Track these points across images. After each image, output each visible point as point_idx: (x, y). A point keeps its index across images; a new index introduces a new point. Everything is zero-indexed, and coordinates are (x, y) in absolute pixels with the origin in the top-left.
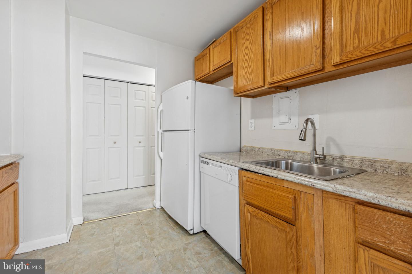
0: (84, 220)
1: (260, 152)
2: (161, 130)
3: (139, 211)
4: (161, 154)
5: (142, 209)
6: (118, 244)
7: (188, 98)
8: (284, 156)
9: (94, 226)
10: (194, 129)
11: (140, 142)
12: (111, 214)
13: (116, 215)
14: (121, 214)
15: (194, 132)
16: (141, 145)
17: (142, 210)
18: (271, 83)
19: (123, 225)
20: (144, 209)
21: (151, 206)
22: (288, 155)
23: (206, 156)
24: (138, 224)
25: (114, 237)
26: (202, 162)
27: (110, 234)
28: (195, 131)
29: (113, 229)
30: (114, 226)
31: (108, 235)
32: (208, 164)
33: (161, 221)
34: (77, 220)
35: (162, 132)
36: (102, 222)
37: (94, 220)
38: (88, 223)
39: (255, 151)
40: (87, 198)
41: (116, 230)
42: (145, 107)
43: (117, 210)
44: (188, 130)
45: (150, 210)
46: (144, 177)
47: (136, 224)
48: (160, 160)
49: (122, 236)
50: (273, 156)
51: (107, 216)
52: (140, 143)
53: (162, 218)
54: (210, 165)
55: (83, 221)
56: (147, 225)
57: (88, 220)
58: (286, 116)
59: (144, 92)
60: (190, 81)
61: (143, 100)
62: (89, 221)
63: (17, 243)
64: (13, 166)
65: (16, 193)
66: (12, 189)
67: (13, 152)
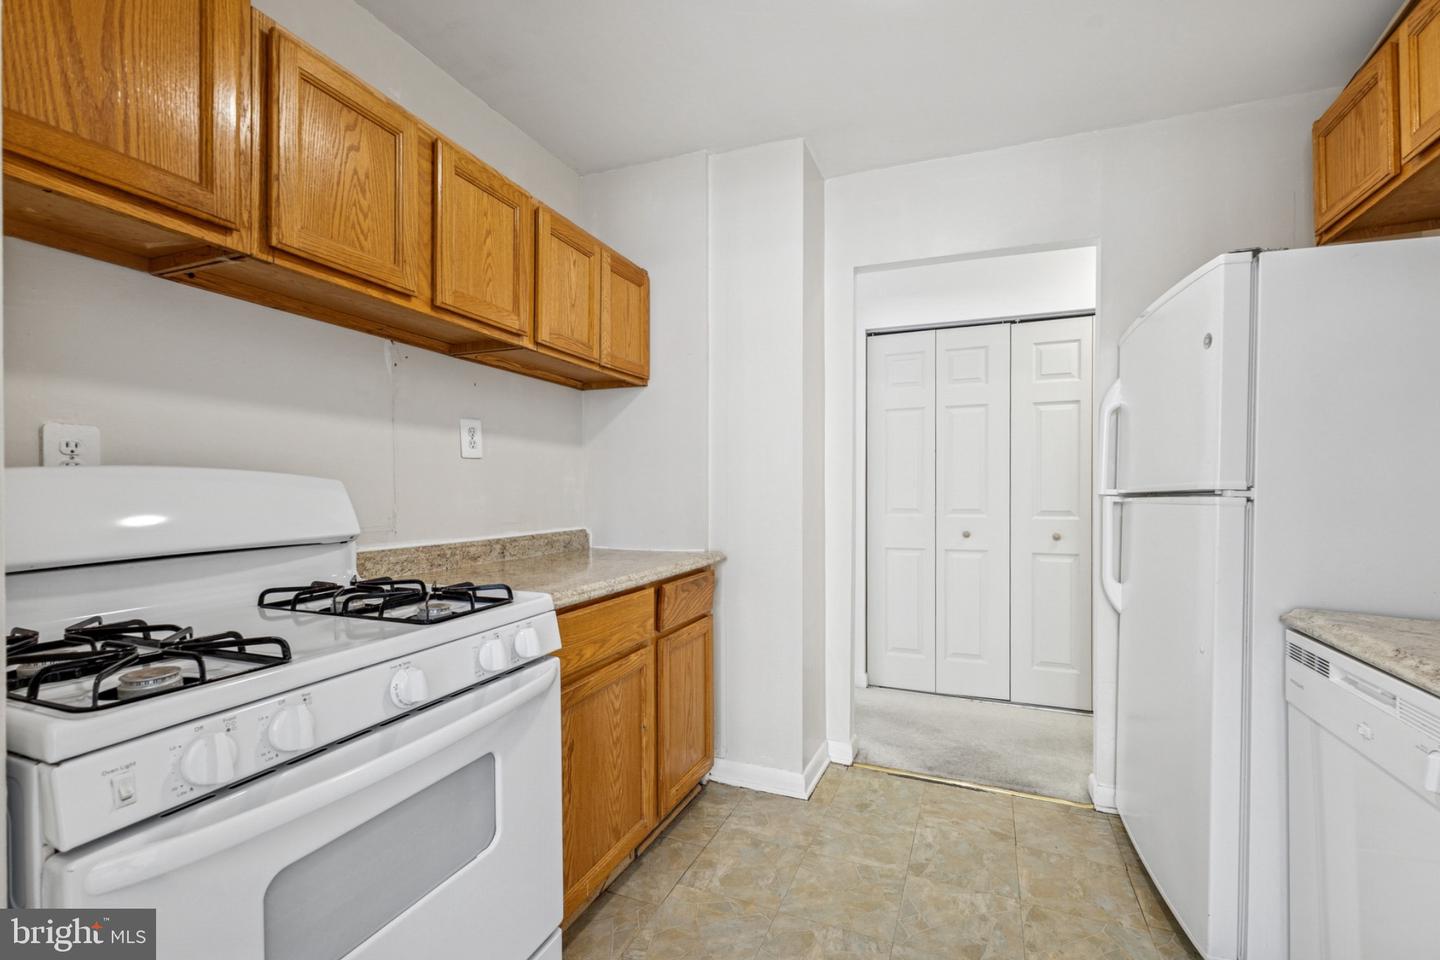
0: (856, 756)
2: (1115, 492)
3: (1021, 791)
4: (1116, 592)
5: (1038, 790)
6: (918, 869)
7: (1209, 340)
9: (876, 783)
10: (1249, 489)
11: (1057, 538)
12: (930, 769)
13: (942, 775)
14: (961, 781)
15: (1249, 500)
16: (1062, 546)
17: (1035, 794)
19: (954, 819)
20: (1045, 792)
21: (1076, 790)
23: (1318, 626)
24: (1003, 837)
25: (916, 841)
26: (1296, 653)
27: (908, 829)
28: (1254, 494)
29: (920, 817)
30: (928, 807)
31: (901, 827)
32: (1323, 668)
33: (1098, 865)
34: (840, 751)
35: (1118, 499)
36: (898, 782)
37: (881, 767)
38: (863, 769)
40: (878, 698)
41: (929, 824)
42: (1078, 402)
43: (949, 762)
44: (1211, 493)
45: (1070, 807)
46: (1075, 671)
47: (995, 833)
48: (1111, 619)
49: (940, 852)
51: (915, 770)
52: (1058, 542)
53: (1104, 854)
54: (1335, 676)
55: (855, 759)
56: (1036, 853)
57: (864, 761)
59: (1076, 344)
60: (1222, 258)
61: (1068, 375)
62: (866, 764)
63: (708, 753)
64: (702, 577)
65: (708, 641)
66: (697, 627)
67: (711, 547)
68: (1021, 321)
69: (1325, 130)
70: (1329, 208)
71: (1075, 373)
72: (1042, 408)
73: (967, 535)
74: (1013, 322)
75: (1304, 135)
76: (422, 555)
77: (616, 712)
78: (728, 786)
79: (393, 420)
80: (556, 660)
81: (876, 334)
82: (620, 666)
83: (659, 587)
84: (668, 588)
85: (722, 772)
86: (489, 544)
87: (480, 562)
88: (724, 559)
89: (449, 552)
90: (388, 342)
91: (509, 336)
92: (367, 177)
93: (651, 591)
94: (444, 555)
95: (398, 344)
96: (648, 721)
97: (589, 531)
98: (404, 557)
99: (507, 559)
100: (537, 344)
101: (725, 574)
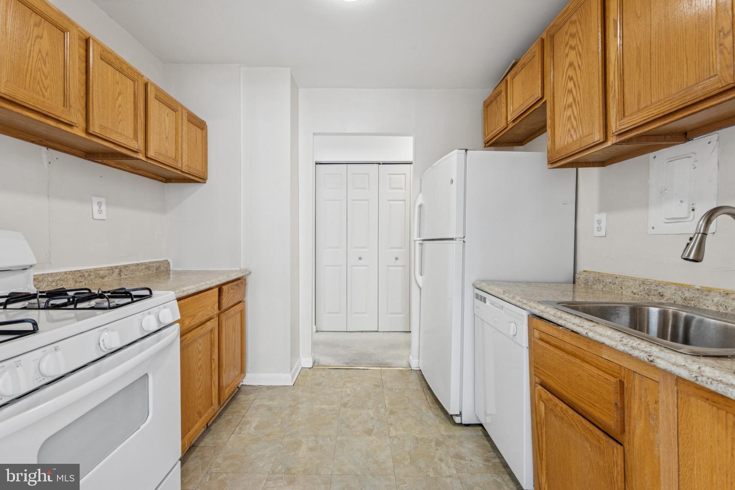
0: (314, 363)
1: (615, 286)
2: (419, 239)
3: (385, 367)
4: (420, 279)
5: (391, 365)
6: (345, 405)
7: (452, 181)
8: (673, 297)
9: (324, 373)
10: (464, 237)
11: (397, 259)
12: (347, 364)
13: (353, 365)
14: (360, 367)
15: (464, 242)
16: (399, 262)
17: (390, 367)
18: (619, 132)
19: (359, 383)
20: (393, 366)
21: (404, 363)
22: (684, 297)
23: (484, 286)
24: (378, 386)
25: (343, 394)
26: (477, 296)
27: (339, 390)
28: (465, 239)
29: (344, 384)
30: (347, 380)
31: (336, 390)
32: (484, 300)
33: (413, 390)
34: (306, 362)
35: (421, 242)
36: (333, 371)
37: (325, 366)
38: (318, 368)
39: (604, 284)
40: (321, 336)
41: (349, 386)
42: (405, 200)
43: (354, 360)
44: (452, 239)
45: (402, 370)
46: (403, 316)
47: (375, 385)
48: (418, 290)
49: (354, 396)
50: (647, 296)
51: (341, 365)
52: (397, 261)
53: (415, 385)
54: (488, 303)
55: (313, 364)
56: (390, 389)
57: (318, 365)
58: (682, 202)
59: (404, 176)
60: (456, 151)
61: (401, 188)
62: (318, 366)
63: (243, 371)
64: (239, 282)
65: (242, 313)
66: (238, 307)
67: (242, 267)
68: (383, 164)
69: (488, 105)
70: (488, 134)
71: (404, 188)
72: (391, 202)
73: (360, 259)
74: (379, 164)
75: (480, 106)
76: (70, 276)
77: (200, 352)
78: (252, 386)
79: (48, 196)
80: (178, 324)
81: (320, 164)
82: (202, 328)
83: (220, 288)
84: (225, 288)
85: (249, 379)
86: (112, 269)
87: (106, 279)
88: (250, 273)
89: (86, 274)
90: (44, 149)
91: (131, 152)
92: (47, 54)
93: (217, 289)
94: (84, 275)
95: (51, 151)
96: (215, 356)
97: (170, 261)
98: (58, 278)
99: (122, 277)
100: (147, 157)
101: (250, 280)
